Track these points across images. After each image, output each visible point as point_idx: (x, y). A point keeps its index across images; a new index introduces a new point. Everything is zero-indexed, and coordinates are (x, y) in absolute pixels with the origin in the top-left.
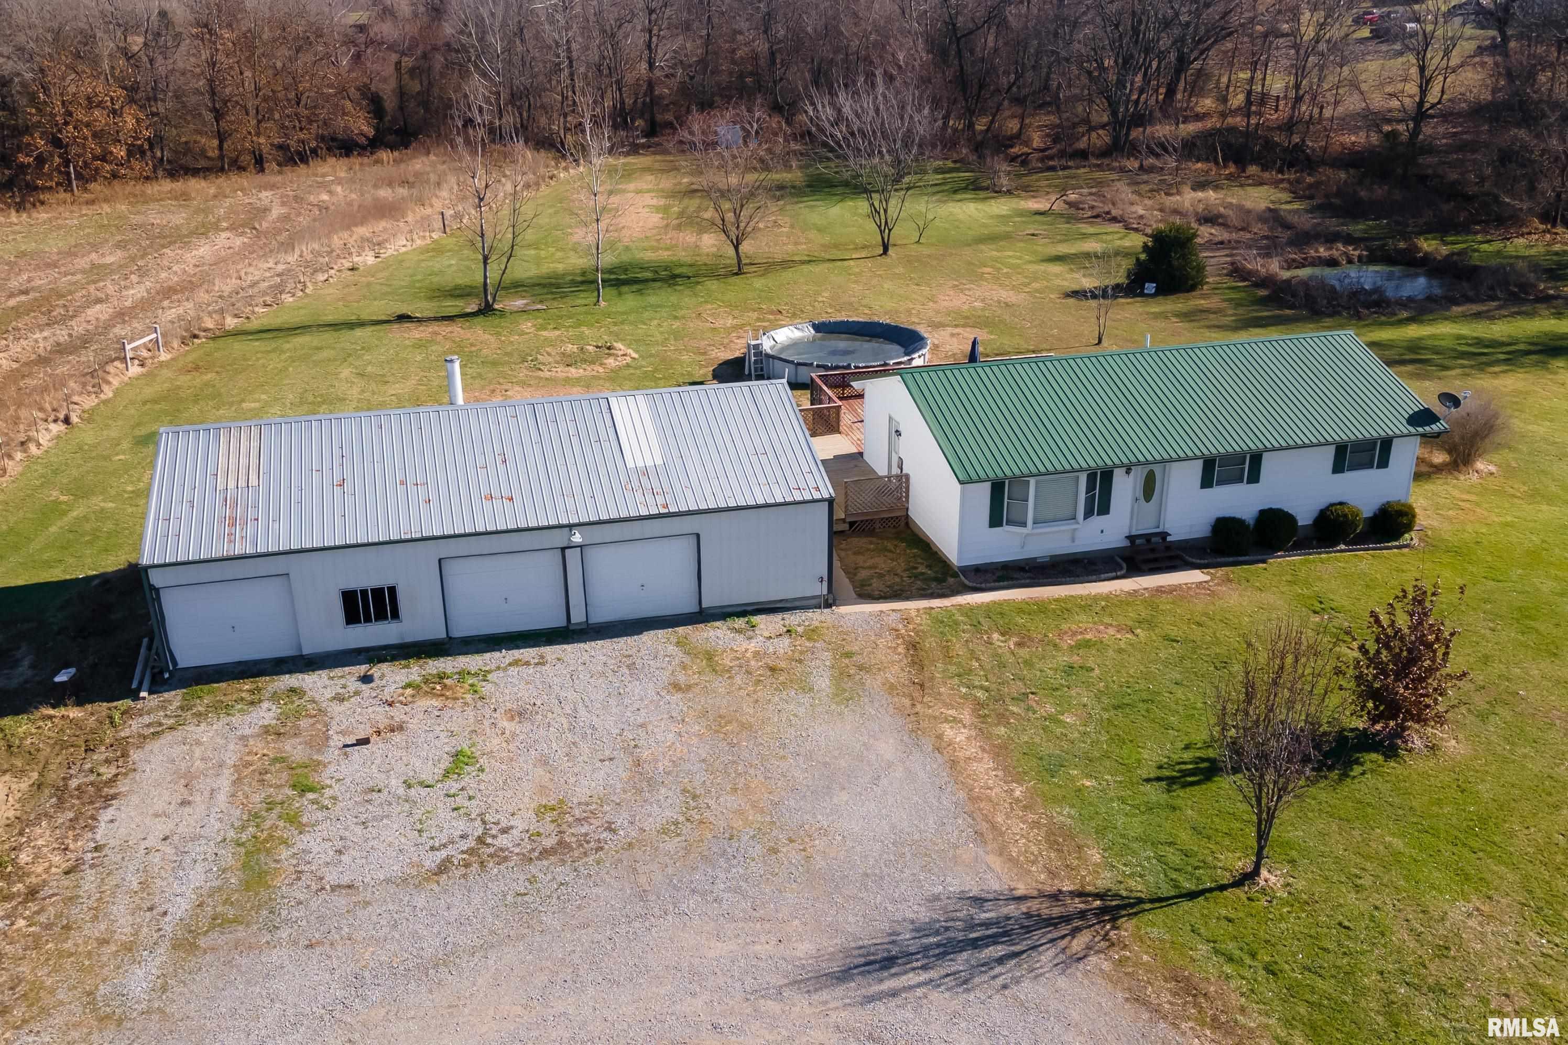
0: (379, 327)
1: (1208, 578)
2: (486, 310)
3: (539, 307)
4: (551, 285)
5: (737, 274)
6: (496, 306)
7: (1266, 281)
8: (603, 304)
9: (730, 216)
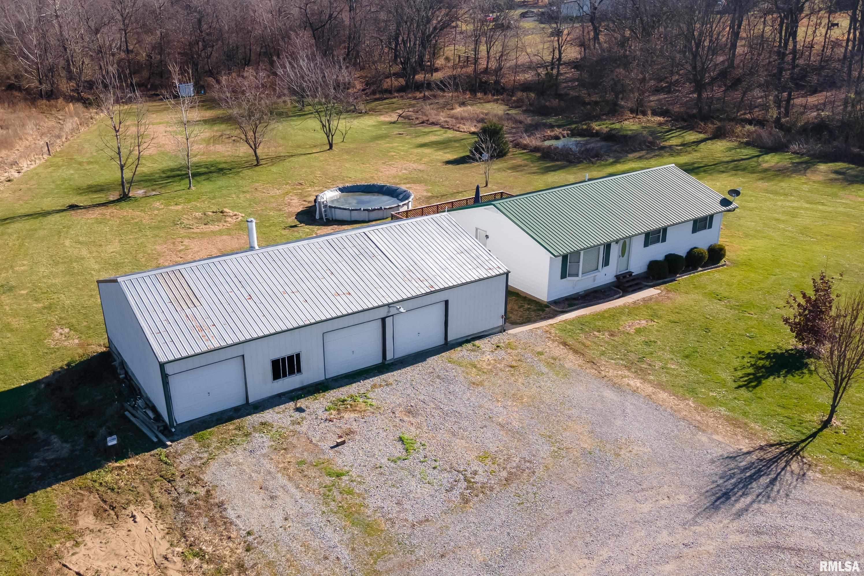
0: (61, 214)
1: (659, 291)
2: (124, 197)
3: (154, 193)
4: (150, 180)
5: (256, 165)
6: (130, 195)
7: (536, 149)
8: (193, 188)
9: (250, 134)
